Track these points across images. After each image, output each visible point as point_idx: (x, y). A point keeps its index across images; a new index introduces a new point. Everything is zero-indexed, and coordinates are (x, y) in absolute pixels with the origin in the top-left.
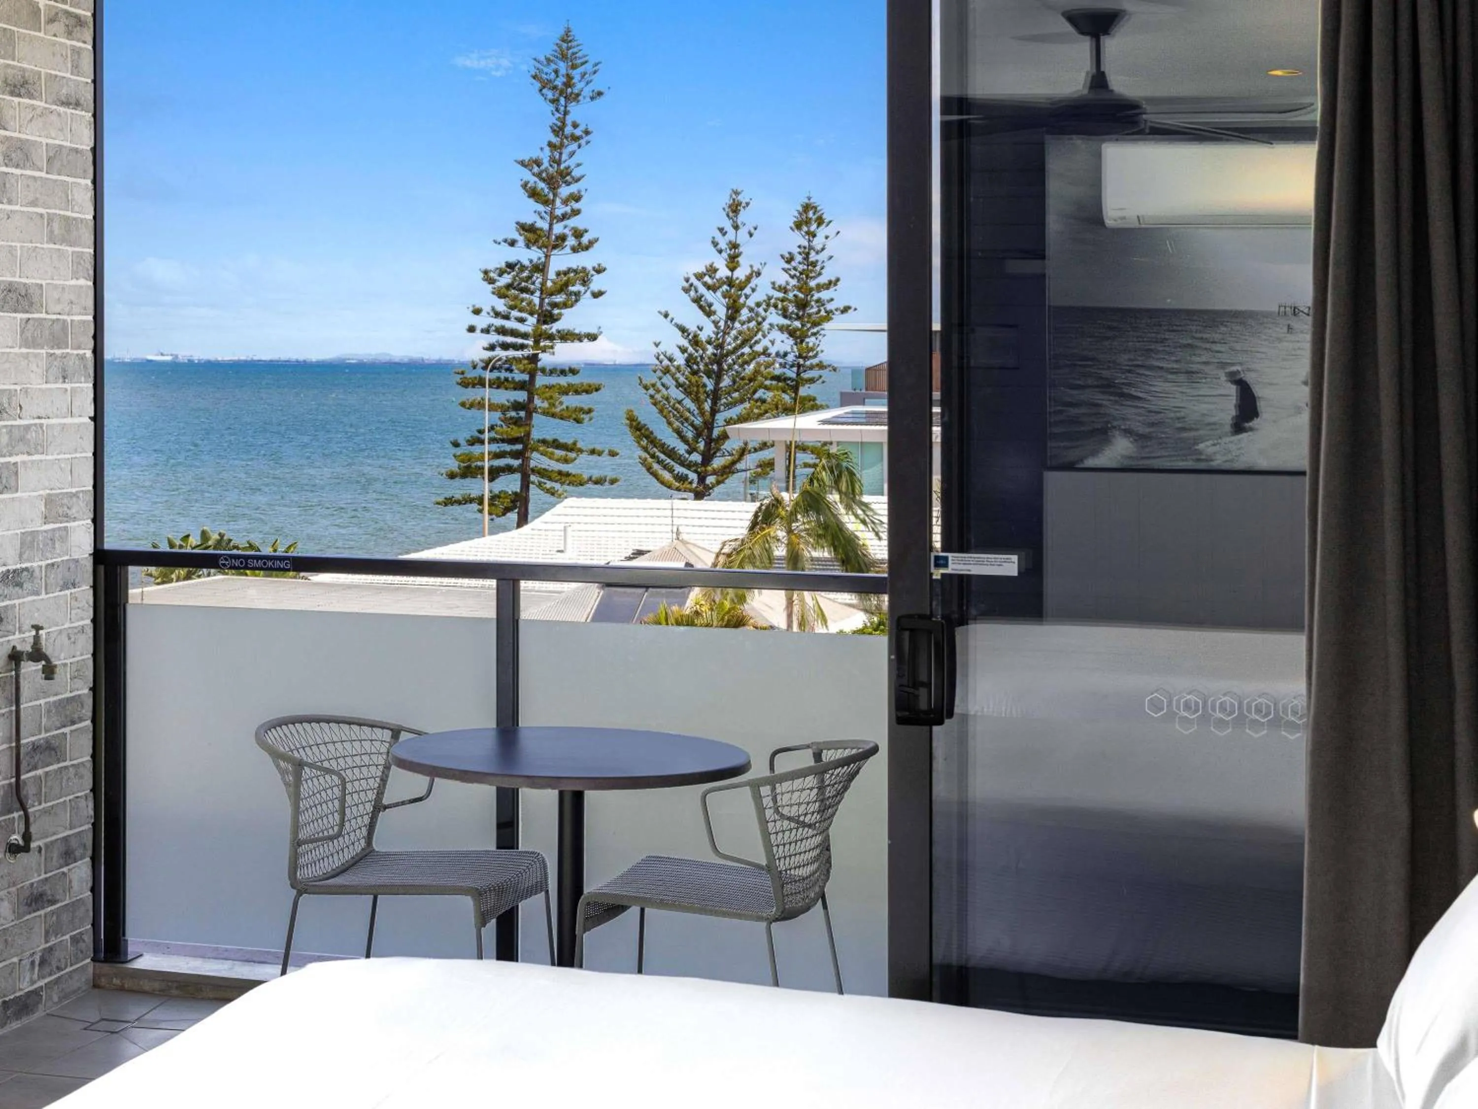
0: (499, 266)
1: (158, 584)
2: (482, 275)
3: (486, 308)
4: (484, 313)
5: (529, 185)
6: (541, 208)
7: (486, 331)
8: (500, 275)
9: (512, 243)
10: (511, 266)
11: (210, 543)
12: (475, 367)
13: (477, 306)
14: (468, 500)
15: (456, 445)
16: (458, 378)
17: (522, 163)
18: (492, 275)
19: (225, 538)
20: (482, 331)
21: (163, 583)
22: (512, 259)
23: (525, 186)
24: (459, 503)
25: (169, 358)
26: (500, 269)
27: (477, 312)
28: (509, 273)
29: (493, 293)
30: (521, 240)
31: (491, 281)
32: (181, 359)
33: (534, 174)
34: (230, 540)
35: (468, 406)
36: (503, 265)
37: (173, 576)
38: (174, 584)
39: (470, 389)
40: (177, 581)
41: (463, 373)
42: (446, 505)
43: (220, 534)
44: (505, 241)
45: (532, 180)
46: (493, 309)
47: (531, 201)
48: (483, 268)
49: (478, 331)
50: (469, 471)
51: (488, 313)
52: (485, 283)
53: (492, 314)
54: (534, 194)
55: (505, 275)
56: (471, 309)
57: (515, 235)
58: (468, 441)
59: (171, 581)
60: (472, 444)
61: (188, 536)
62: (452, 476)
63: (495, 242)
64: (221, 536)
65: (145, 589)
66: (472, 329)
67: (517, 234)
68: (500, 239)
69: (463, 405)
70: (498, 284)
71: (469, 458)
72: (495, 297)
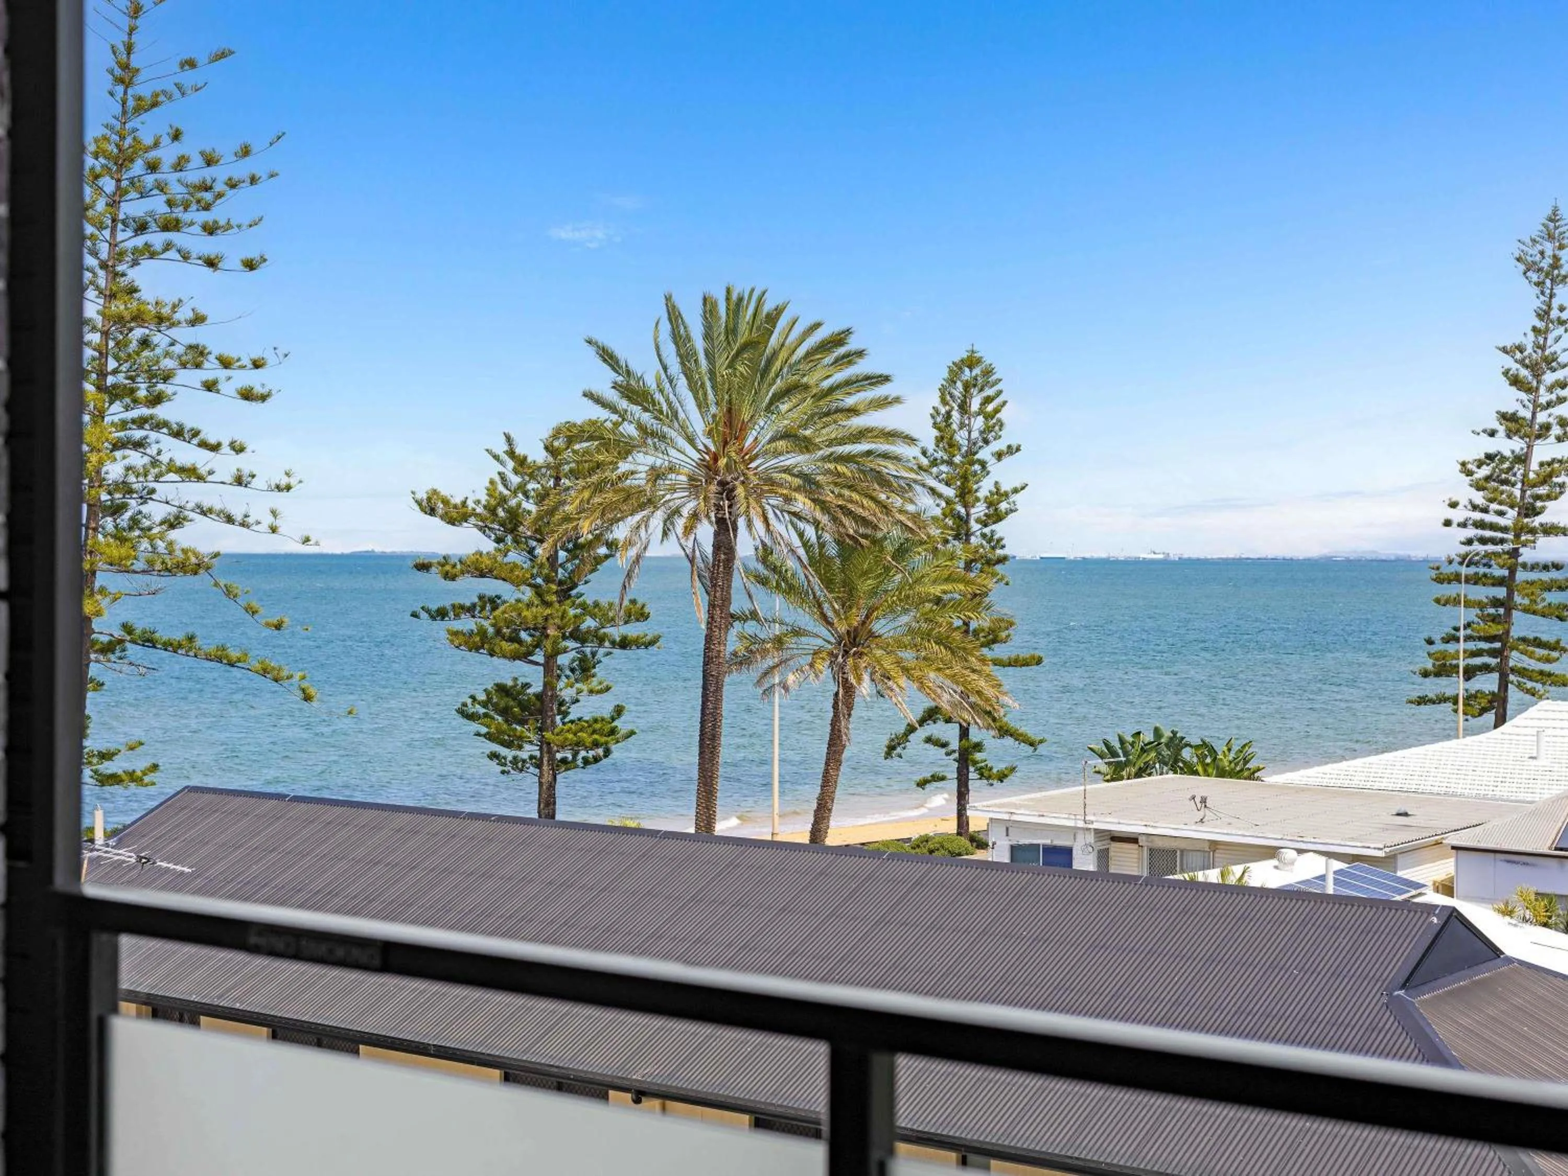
0: (1478, 457)
1: (1108, 781)
2: (1459, 467)
3: (1463, 501)
4: (1460, 507)
5: (1511, 372)
6: (1523, 396)
7: (1463, 525)
8: (1479, 467)
9: (1492, 434)
10: (1490, 457)
11: (1163, 740)
12: (1450, 562)
13: (1454, 499)
14: (1442, 699)
15: (1430, 642)
16: (1433, 574)
17: (1504, 350)
18: (1470, 466)
19: (1178, 735)
20: (1459, 525)
21: (1113, 780)
22: (1492, 451)
23: (1506, 373)
24: (1433, 702)
25: (1161, 556)
26: (1479, 460)
27: (1454, 505)
28: (1488, 465)
29: (1471, 486)
30: (1501, 429)
31: (1469, 473)
32: (1172, 557)
33: (1516, 361)
34: (1183, 738)
35: (1442, 602)
36: (1482, 456)
37: (1124, 773)
38: (1124, 782)
39: (1445, 585)
40: (1128, 778)
41: (1438, 568)
42: (1419, 704)
43: (1172, 732)
44: (1484, 431)
45: (1515, 366)
46: (1471, 502)
47: (1514, 389)
48: (1461, 460)
49: (1455, 525)
50: (1443, 669)
51: (1465, 506)
52: (1463, 475)
53: (1469, 507)
54: (1516, 382)
55: (1484, 467)
56: (1447, 502)
57: (1495, 424)
58: (1443, 638)
59: (1122, 778)
60: (1448, 642)
61: (1139, 733)
62: (1425, 674)
63: (1473, 432)
64: (1174, 733)
65: (1088, 787)
66: (1448, 523)
67: (1498, 423)
68: (1479, 430)
69: (1438, 601)
70: (1476, 476)
71: (1444, 655)
72: (1473, 490)
